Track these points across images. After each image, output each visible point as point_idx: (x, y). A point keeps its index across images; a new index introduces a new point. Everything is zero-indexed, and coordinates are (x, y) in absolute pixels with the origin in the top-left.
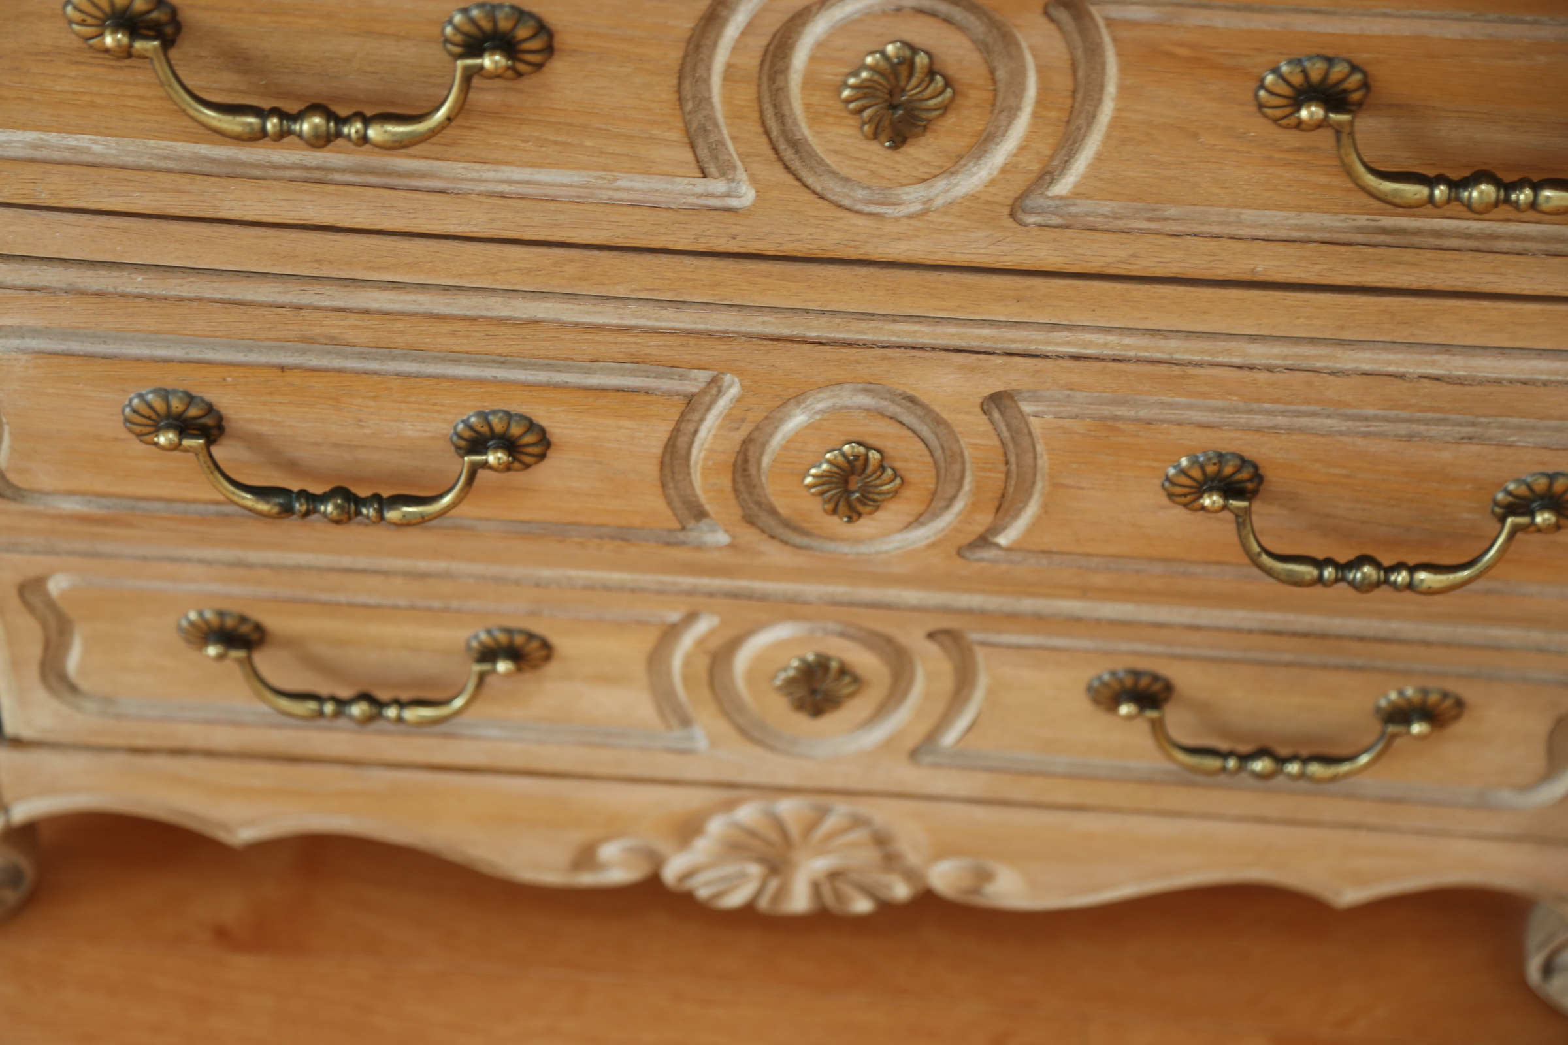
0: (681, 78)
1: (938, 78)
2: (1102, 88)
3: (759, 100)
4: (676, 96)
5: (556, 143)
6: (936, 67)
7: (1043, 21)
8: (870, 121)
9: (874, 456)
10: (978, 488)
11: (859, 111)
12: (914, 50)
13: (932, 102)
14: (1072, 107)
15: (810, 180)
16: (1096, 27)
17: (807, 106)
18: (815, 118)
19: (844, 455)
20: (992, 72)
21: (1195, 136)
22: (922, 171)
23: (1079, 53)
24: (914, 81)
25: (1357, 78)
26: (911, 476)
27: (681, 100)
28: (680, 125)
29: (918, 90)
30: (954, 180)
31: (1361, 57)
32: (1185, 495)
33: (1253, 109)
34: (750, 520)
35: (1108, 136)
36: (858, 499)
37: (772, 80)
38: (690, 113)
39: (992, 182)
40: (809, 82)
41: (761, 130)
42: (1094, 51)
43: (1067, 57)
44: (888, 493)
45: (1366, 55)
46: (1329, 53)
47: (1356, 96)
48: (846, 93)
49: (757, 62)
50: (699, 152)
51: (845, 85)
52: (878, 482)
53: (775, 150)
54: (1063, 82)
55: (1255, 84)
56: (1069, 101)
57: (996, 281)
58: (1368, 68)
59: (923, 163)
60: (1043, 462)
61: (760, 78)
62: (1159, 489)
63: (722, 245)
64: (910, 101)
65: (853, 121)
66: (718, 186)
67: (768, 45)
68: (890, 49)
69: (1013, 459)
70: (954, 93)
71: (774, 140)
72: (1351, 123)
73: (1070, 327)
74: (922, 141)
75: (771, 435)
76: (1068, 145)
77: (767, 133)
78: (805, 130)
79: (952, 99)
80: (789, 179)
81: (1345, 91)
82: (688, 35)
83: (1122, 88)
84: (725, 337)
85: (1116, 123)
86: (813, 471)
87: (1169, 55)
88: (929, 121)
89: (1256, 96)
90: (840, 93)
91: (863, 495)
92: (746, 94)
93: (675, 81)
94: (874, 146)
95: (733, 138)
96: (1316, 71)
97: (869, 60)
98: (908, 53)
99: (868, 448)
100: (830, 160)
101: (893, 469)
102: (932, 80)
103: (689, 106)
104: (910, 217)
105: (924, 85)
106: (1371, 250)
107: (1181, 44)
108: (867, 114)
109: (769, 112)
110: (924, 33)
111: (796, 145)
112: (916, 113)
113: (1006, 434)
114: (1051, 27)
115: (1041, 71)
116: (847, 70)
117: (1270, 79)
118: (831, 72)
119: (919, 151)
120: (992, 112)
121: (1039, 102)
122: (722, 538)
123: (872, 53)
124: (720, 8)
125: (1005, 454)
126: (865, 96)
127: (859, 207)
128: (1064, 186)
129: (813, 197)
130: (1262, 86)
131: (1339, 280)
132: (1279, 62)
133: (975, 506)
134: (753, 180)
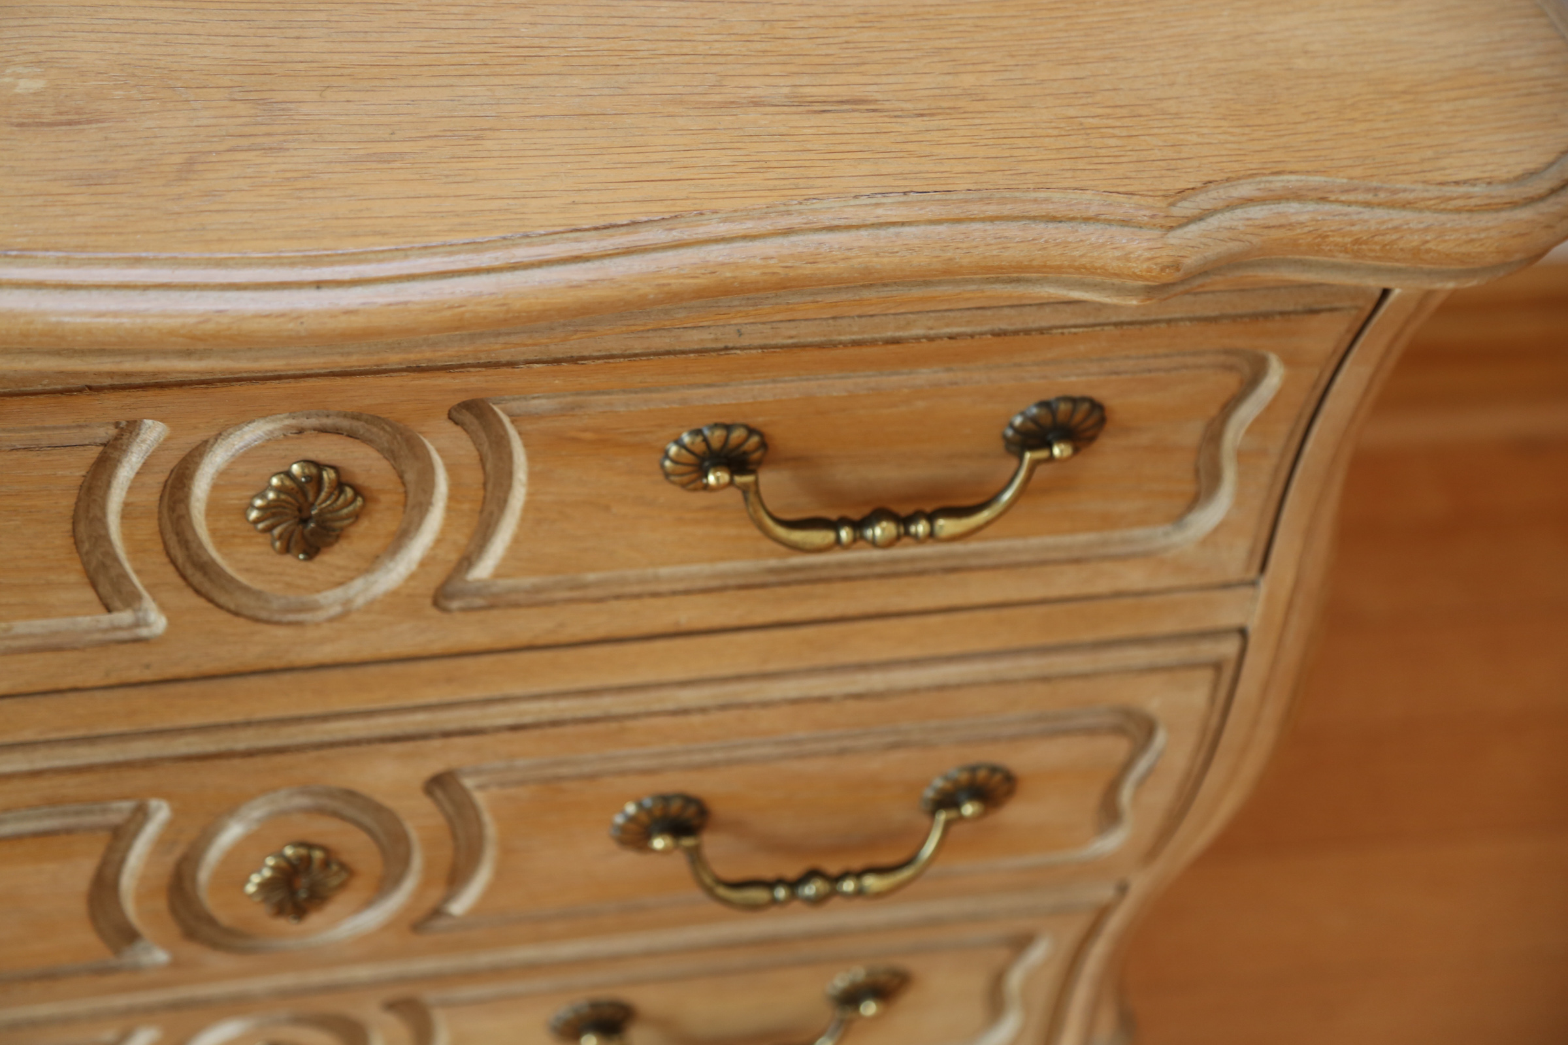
0: (75, 523)
1: (348, 489)
3: (162, 533)
4: (72, 541)
6: (344, 479)
7: (449, 425)
8: (280, 537)
10: (429, 865)
11: (269, 530)
12: (320, 466)
13: (345, 511)
14: (485, 497)
15: (223, 599)
16: (500, 421)
17: (213, 532)
18: (221, 540)
20: (401, 476)
21: (607, 508)
22: (339, 575)
23: (486, 447)
24: (323, 495)
25: (755, 440)
26: (358, 868)
27: (77, 543)
28: (79, 567)
29: (328, 502)
30: (371, 578)
31: (757, 421)
33: (661, 478)
34: (190, 935)
35: (523, 519)
37: (172, 509)
38: (87, 553)
39: (412, 576)
40: (214, 508)
41: (165, 560)
42: (501, 445)
43: (476, 453)
44: (336, 887)
45: (761, 419)
46: (727, 421)
47: (756, 455)
48: (254, 515)
49: (157, 497)
50: (101, 590)
51: (252, 507)
52: (324, 878)
53: (183, 576)
54: (473, 477)
55: (660, 456)
56: (481, 493)
57: (425, 667)
58: (765, 430)
59: (339, 568)
60: (490, 831)
61: (160, 512)
63: (136, 675)
64: (321, 513)
65: (264, 539)
66: (124, 617)
67: (167, 480)
68: (296, 469)
69: (460, 836)
70: (365, 501)
71: (180, 567)
72: (756, 483)
73: (505, 700)
74: (337, 547)
76: (483, 531)
77: (173, 562)
78: (214, 554)
79: (363, 507)
80: (201, 602)
81: (745, 453)
82: (80, 482)
83: (532, 476)
84: (148, 763)
85: (529, 506)
86: (254, 879)
87: (574, 440)
88: (342, 529)
89: (662, 466)
90: (245, 515)
91: (310, 895)
92: (148, 528)
93: (69, 527)
94: (288, 559)
95: (138, 572)
96: (716, 437)
97: (275, 482)
98: (314, 471)
99: (311, 847)
100: (242, 578)
101: (340, 864)
102: (341, 492)
103: (86, 546)
104: (331, 620)
105: (333, 497)
107: (585, 430)
108: (277, 531)
109: (173, 541)
110: (328, 450)
111: (206, 567)
112: (328, 524)
114: (458, 429)
115: (450, 469)
116: (252, 494)
117: (673, 450)
118: (234, 498)
119: (334, 558)
120: (404, 512)
121: (452, 497)
122: (160, 956)
123: (277, 474)
126: (274, 515)
127: (277, 617)
128: (483, 570)
129: (228, 616)
130: (666, 457)
131: (758, 619)
132: (680, 434)
133: (426, 883)
134: (163, 608)
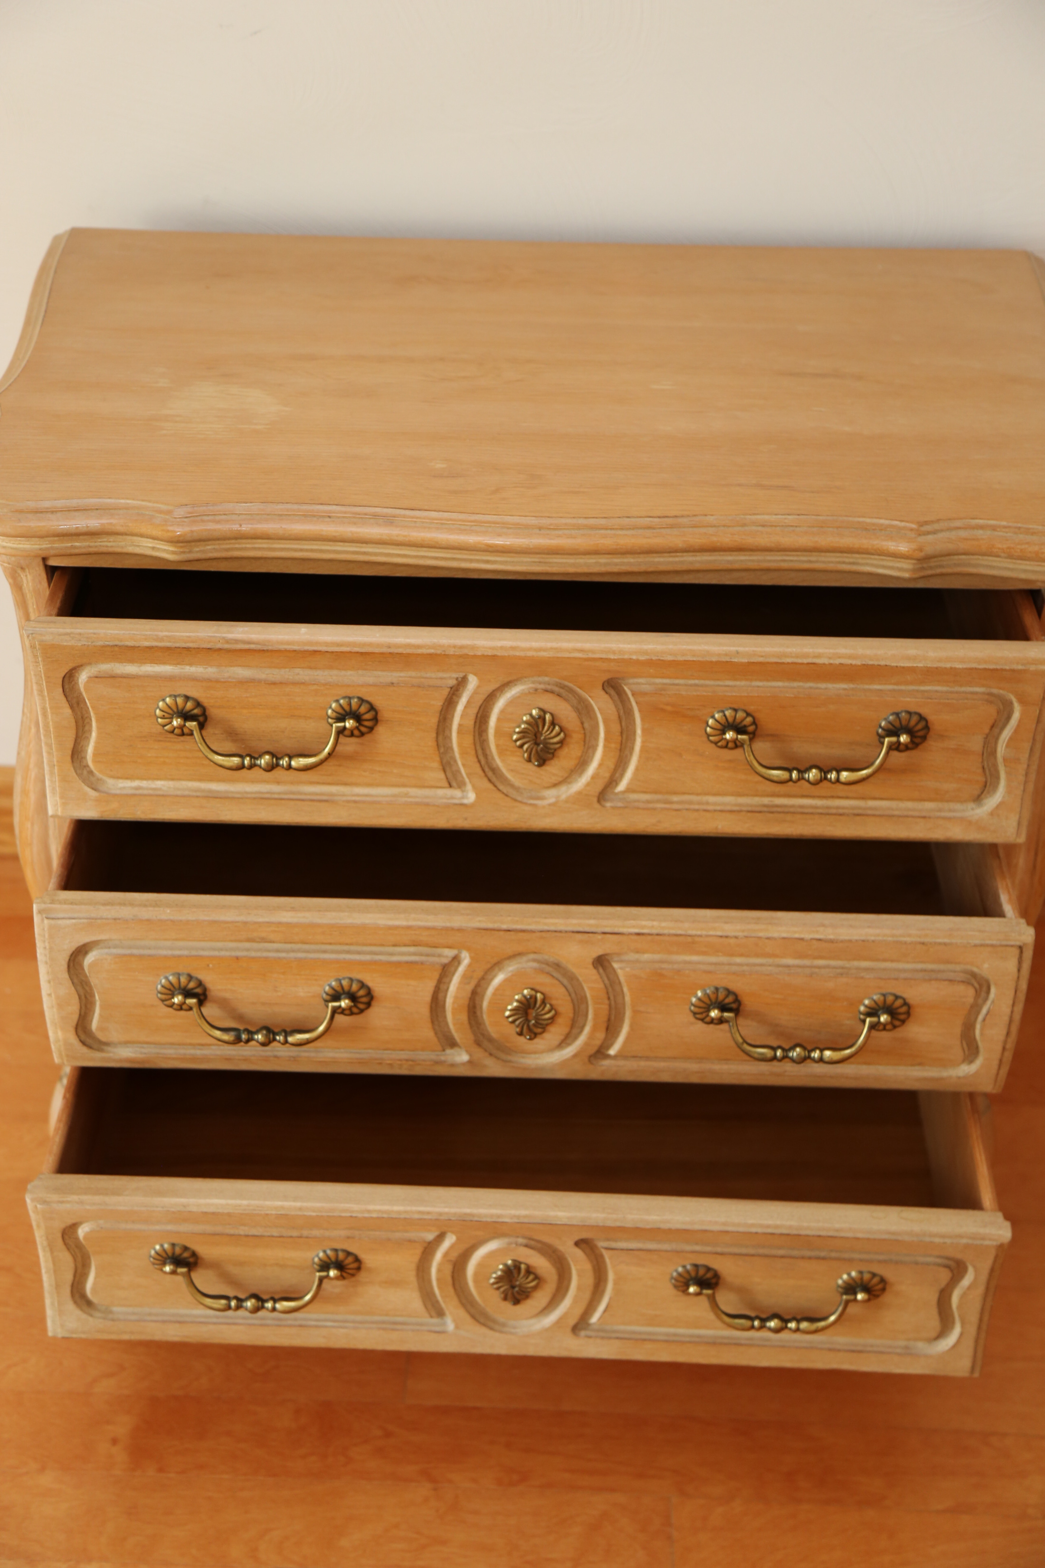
0: (437, 734)
1: (557, 728)
2: (634, 733)
3: (475, 744)
4: (435, 745)
5: (380, 772)
6: (556, 722)
7: (603, 693)
8: (527, 752)
9: (539, 995)
11: (521, 746)
12: (544, 712)
13: (556, 742)
14: (622, 741)
15: (501, 787)
16: (629, 699)
17: (497, 746)
18: (501, 752)
19: (525, 996)
20: (582, 723)
21: (680, 755)
22: (553, 779)
23: (622, 712)
24: (546, 728)
25: (749, 720)
26: (561, 1009)
27: (438, 746)
28: (438, 759)
29: (548, 732)
30: (569, 786)
31: (751, 708)
32: (701, 1013)
33: (705, 739)
35: (640, 757)
36: (534, 1025)
37: (480, 736)
38: (443, 754)
39: (588, 784)
40: (498, 732)
41: (477, 761)
42: (629, 713)
43: (616, 713)
44: (549, 1019)
45: (752, 707)
46: (736, 706)
47: (751, 728)
48: (515, 737)
49: (472, 723)
50: (447, 774)
51: (515, 731)
52: (543, 1012)
53: (484, 771)
54: (616, 728)
55: (704, 724)
56: (620, 738)
58: (754, 714)
59: (554, 775)
60: (628, 999)
61: (474, 732)
62: (688, 1011)
63: (461, 825)
64: (545, 739)
65: (519, 752)
66: (457, 793)
67: (478, 713)
68: (534, 712)
69: (612, 998)
70: (565, 735)
71: (483, 766)
74: (553, 763)
75: (486, 989)
76: (621, 764)
77: (479, 762)
78: (498, 762)
79: (564, 738)
80: (492, 787)
81: (745, 726)
82: (440, 709)
83: (644, 730)
85: (643, 749)
86: (509, 1007)
87: (663, 710)
88: (555, 750)
89: (706, 731)
90: (512, 737)
91: (536, 1022)
92: (469, 740)
93: (434, 735)
94: (531, 767)
95: (464, 765)
96: (730, 715)
97: (525, 718)
98: (542, 714)
99: (537, 991)
100: (509, 775)
101: (551, 1005)
102: (554, 728)
103: (442, 750)
104: (550, 805)
105: (550, 730)
106: (771, 815)
107: (667, 704)
108: (525, 747)
109: (480, 751)
110: (549, 701)
111: (494, 770)
112: (548, 745)
113: (607, 982)
114: (606, 696)
115: (605, 724)
116: (515, 725)
117: (711, 721)
118: (507, 728)
119: (552, 769)
120: (584, 746)
121: (606, 739)
123: (525, 715)
124: (454, 697)
125: (608, 993)
126: (523, 737)
127: (526, 800)
128: (622, 786)
129: (503, 795)
130: (708, 725)
134: (474, 788)
